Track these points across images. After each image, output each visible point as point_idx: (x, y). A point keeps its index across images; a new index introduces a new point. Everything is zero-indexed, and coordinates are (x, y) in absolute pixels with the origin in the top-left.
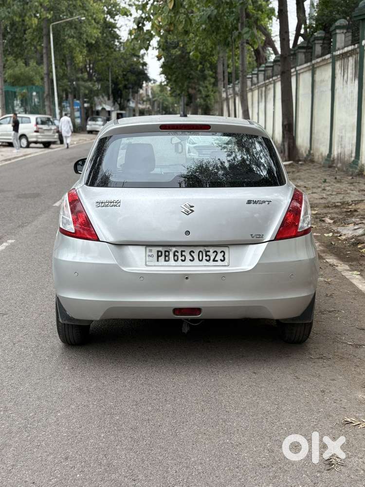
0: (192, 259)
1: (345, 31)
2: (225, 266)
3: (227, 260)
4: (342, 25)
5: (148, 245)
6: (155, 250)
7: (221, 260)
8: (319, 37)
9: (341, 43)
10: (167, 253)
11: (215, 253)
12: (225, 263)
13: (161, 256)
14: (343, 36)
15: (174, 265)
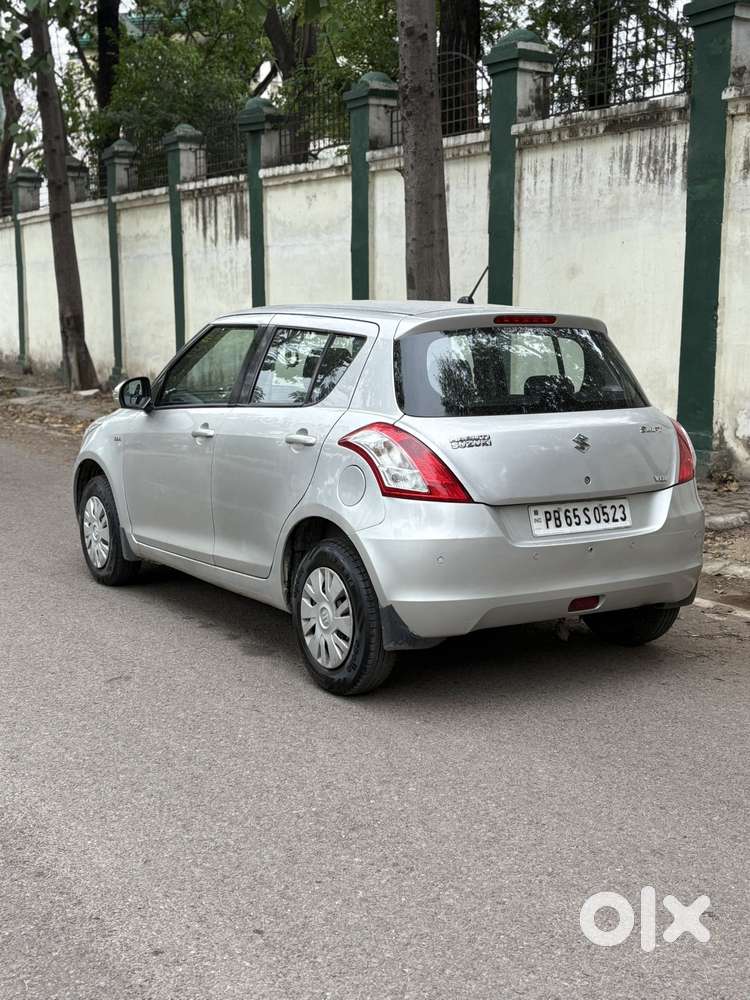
0: (587, 520)
1: (194, 147)
2: (628, 527)
4: (188, 135)
5: (531, 504)
6: (541, 510)
7: (622, 519)
8: (122, 152)
9: (189, 168)
10: (557, 514)
11: (614, 509)
12: (628, 523)
14: (191, 156)
15: (569, 531)
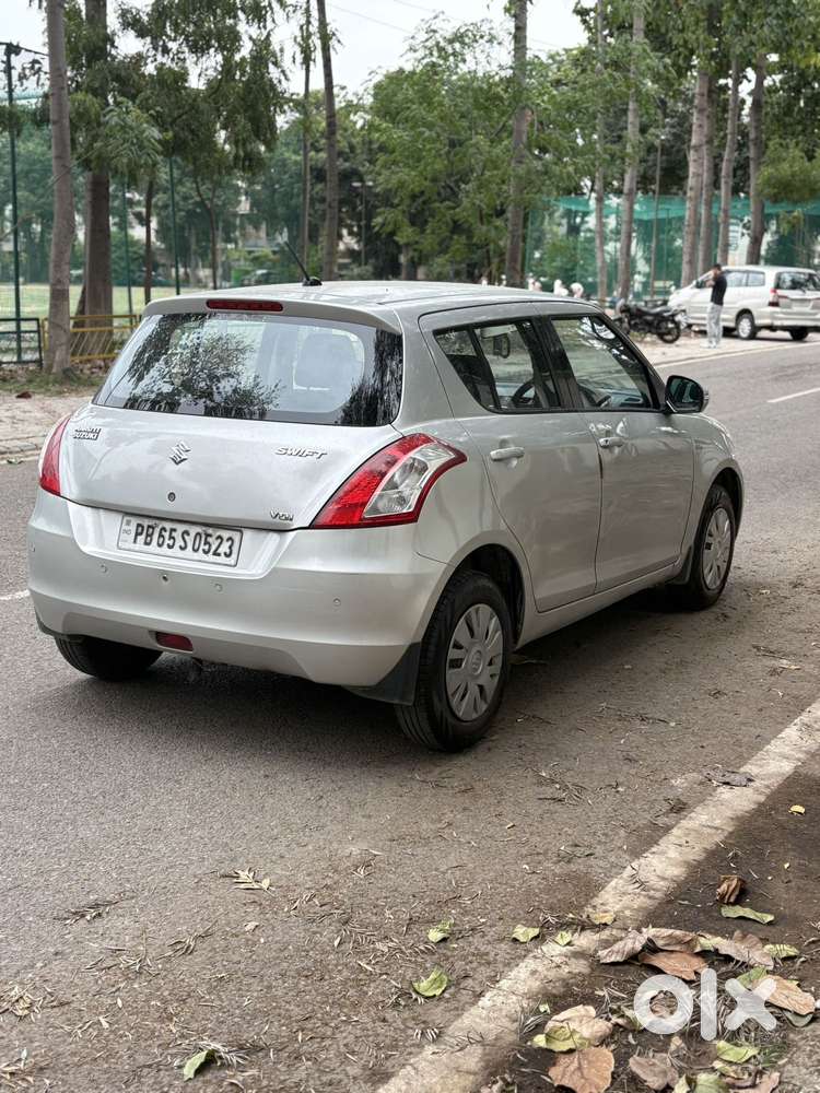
0: (183, 545)
2: (230, 566)
3: (234, 556)
5: (128, 513)
6: (134, 522)
7: (225, 554)
10: (151, 530)
11: (219, 541)
12: (232, 560)
13: (141, 534)
15: (156, 552)
